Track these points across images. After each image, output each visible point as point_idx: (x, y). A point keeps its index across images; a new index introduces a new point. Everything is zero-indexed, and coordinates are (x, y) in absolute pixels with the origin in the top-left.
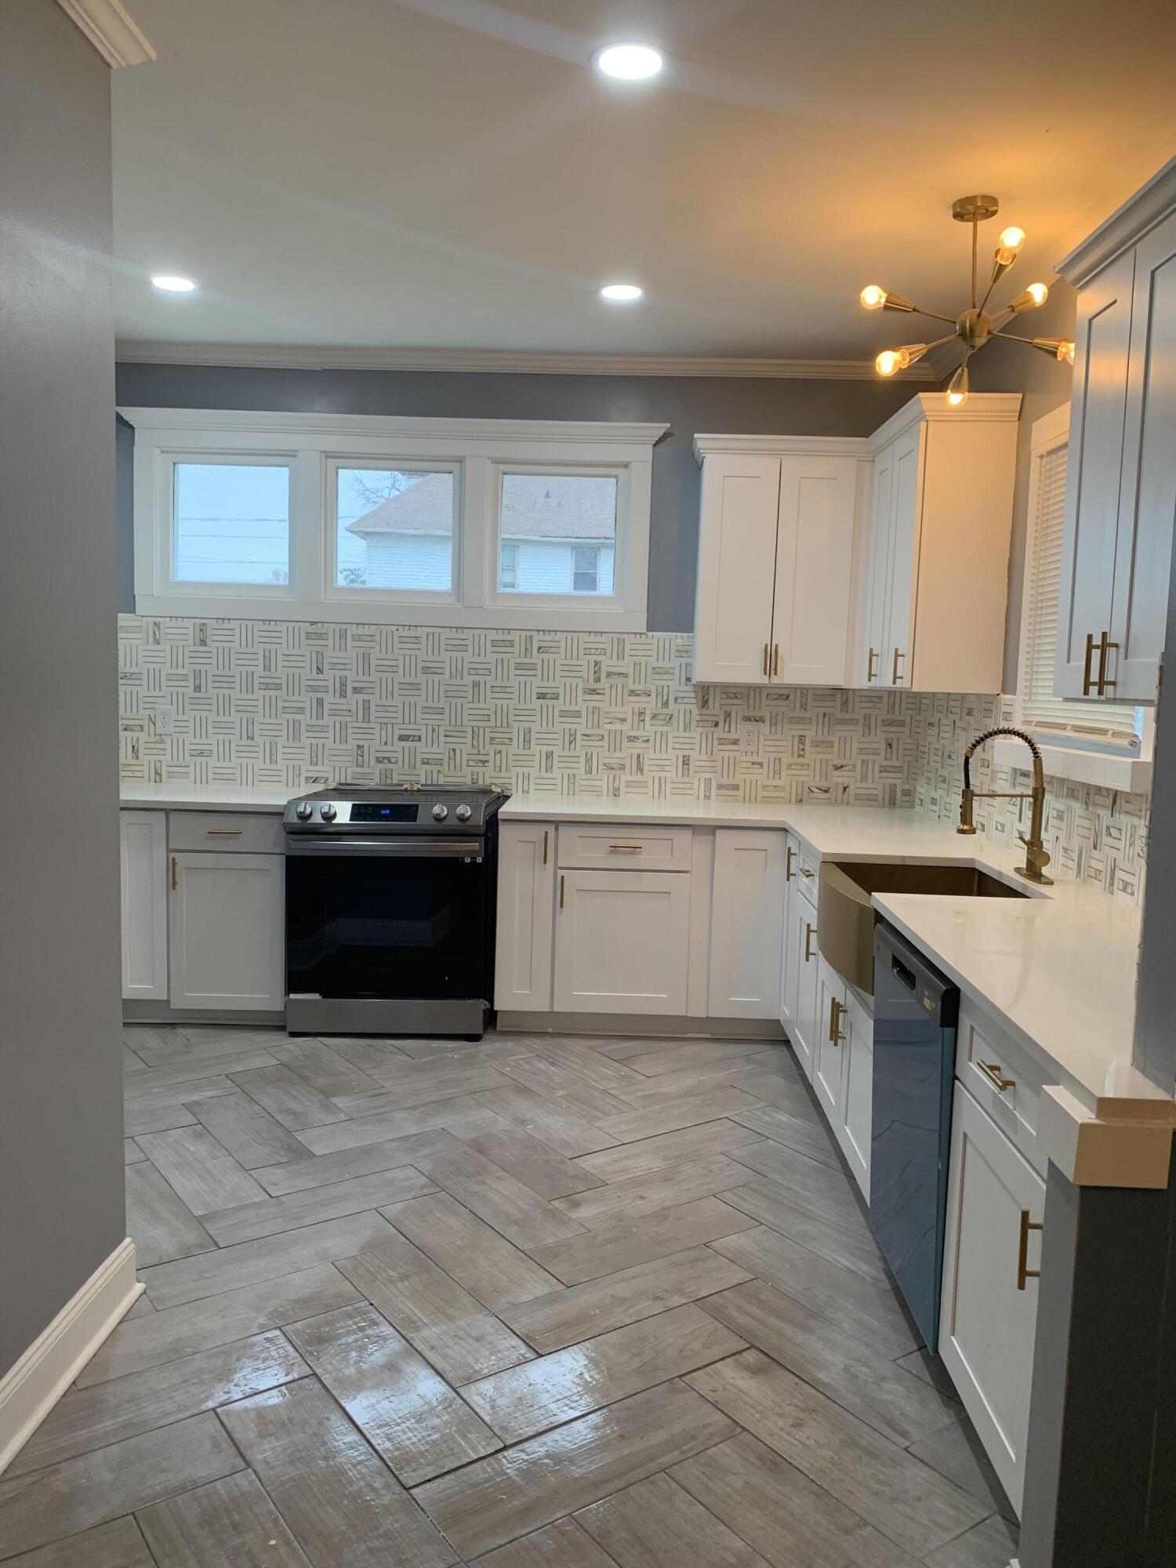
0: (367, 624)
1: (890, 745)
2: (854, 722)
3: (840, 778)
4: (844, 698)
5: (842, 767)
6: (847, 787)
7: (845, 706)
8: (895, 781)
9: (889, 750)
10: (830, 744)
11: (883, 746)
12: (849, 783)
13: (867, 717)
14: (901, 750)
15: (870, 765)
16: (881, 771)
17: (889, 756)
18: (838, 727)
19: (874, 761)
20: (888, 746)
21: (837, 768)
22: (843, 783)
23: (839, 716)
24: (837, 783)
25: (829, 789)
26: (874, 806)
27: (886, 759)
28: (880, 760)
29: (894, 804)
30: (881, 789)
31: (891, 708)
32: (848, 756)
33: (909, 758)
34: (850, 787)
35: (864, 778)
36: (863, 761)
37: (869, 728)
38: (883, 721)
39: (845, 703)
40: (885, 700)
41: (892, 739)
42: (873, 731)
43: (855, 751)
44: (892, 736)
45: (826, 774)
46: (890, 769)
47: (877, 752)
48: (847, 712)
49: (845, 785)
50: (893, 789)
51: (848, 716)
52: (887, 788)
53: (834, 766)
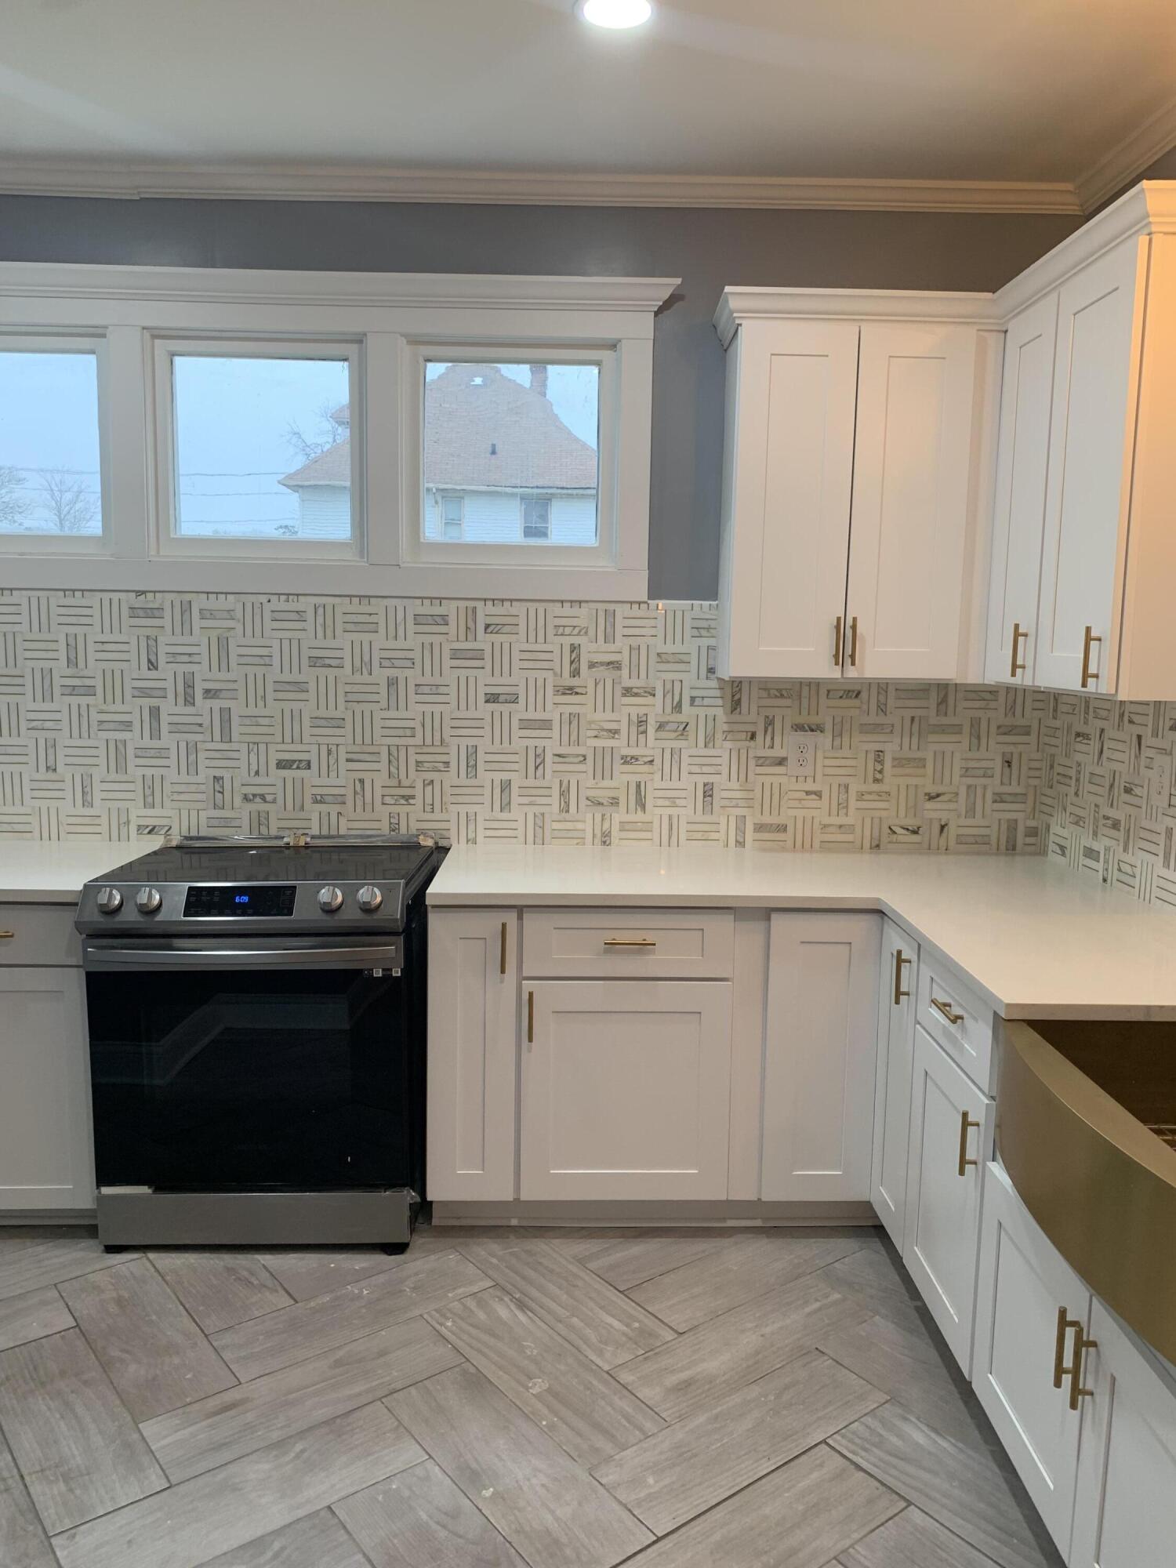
0: (222, 593)
1: (1008, 762)
2: (957, 729)
3: (935, 811)
4: (942, 695)
5: (938, 795)
6: (946, 825)
7: (943, 707)
8: (1013, 816)
9: (1007, 770)
10: (921, 763)
11: (998, 764)
12: (948, 820)
13: (975, 723)
14: (1024, 768)
15: (979, 791)
16: (995, 801)
17: (1006, 780)
18: (932, 738)
19: (985, 787)
20: (1006, 764)
21: (931, 797)
22: (940, 819)
23: (933, 721)
24: (931, 820)
25: (918, 828)
26: (986, 854)
27: (1002, 783)
28: (994, 785)
29: (1014, 848)
30: (995, 827)
31: (1011, 709)
32: (947, 780)
33: (1036, 782)
34: (949, 825)
35: (971, 811)
36: (969, 787)
37: (979, 738)
38: (999, 727)
39: (943, 701)
40: (1002, 699)
41: (1012, 754)
42: (984, 741)
43: (957, 771)
44: (1011, 748)
45: (915, 805)
46: (1009, 798)
47: (989, 772)
48: (946, 714)
49: (943, 823)
50: (1012, 826)
51: (944, 720)
52: (1004, 827)
53: (926, 794)
